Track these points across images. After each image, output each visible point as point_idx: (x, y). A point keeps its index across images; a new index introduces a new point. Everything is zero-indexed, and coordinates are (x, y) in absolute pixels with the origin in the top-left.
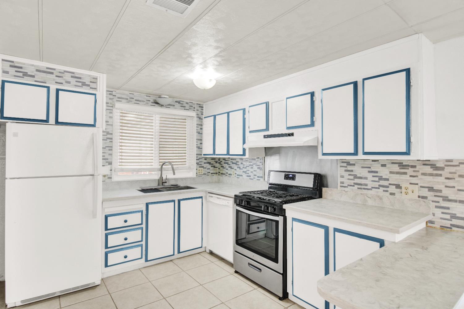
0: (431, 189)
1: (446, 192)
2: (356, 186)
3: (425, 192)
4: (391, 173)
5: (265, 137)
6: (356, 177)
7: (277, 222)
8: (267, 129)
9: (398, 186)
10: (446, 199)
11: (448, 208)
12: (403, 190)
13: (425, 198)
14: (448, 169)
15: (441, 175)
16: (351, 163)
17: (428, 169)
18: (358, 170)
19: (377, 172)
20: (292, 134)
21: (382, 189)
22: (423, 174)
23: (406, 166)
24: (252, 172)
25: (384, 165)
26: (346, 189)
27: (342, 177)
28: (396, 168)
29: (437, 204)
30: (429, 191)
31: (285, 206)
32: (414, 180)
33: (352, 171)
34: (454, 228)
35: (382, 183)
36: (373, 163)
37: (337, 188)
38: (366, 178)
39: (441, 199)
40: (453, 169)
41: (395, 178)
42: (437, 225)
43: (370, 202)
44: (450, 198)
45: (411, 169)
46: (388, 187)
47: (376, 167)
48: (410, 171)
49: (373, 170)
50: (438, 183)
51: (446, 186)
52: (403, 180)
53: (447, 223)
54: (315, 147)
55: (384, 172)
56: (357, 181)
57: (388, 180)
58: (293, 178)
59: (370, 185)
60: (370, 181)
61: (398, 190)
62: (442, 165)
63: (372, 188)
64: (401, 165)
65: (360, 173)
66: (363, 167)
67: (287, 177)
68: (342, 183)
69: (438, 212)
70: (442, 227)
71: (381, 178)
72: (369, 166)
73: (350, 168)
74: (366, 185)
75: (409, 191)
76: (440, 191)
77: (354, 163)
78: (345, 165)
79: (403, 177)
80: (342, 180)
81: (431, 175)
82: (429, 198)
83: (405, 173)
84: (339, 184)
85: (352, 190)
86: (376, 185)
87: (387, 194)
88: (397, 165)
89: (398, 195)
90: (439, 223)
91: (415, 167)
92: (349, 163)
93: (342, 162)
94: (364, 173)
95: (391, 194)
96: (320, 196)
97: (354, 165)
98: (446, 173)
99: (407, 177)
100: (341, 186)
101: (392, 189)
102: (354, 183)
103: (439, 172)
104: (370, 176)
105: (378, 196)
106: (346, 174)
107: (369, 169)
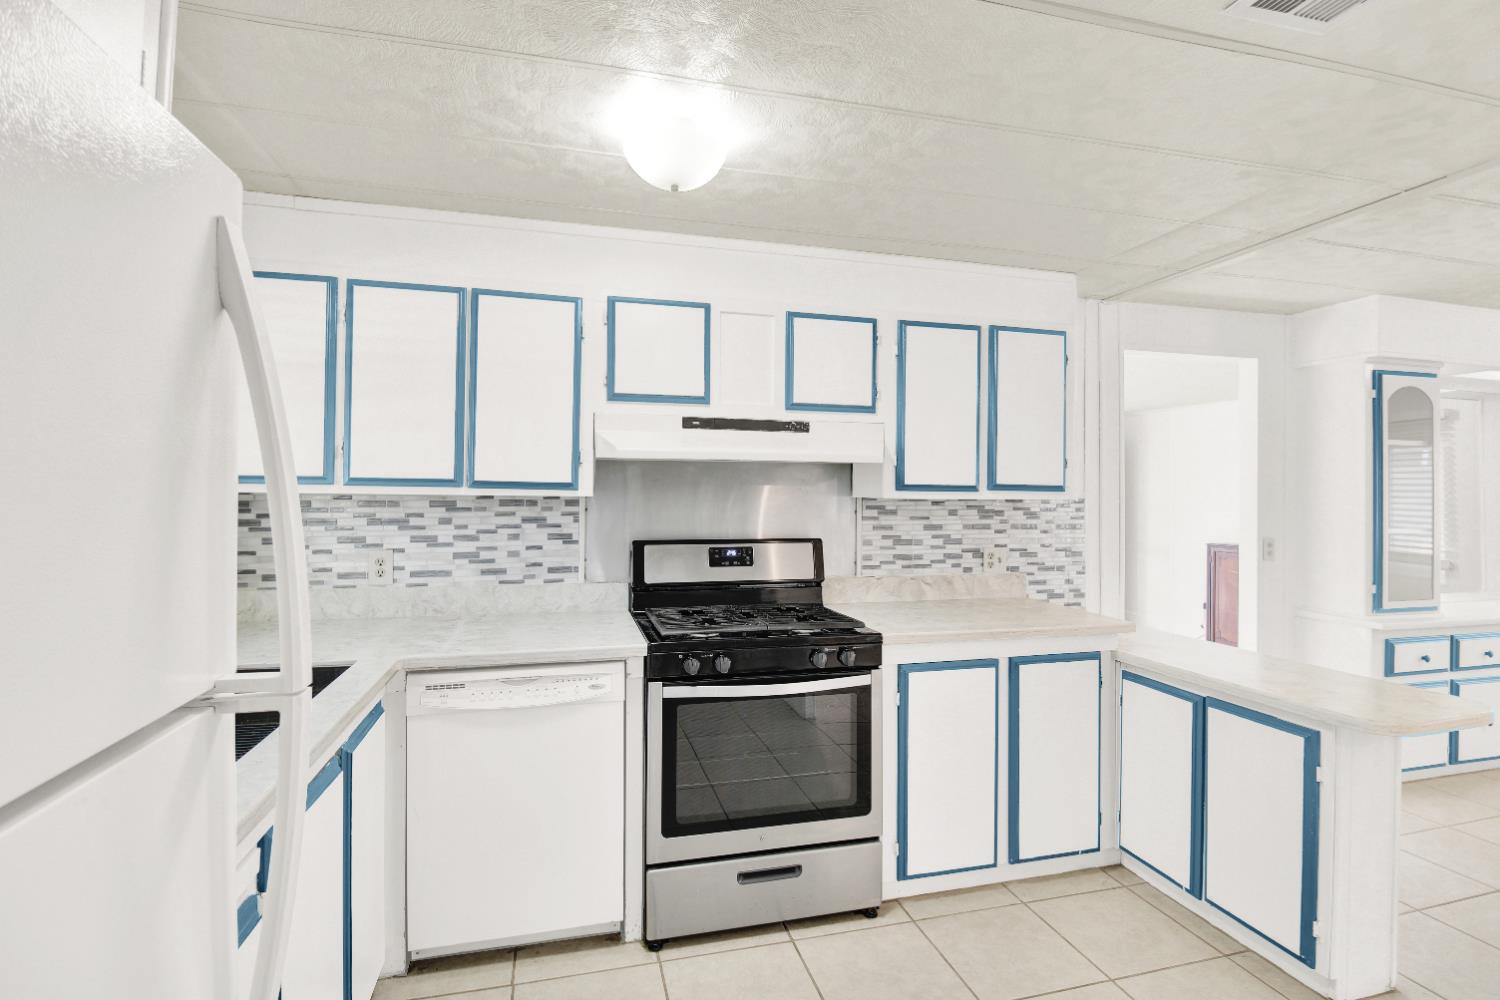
0: (1024, 552)
1: (1045, 556)
2: (900, 563)
3: (1016, 560)
4: (966, 527)
6: (898, 541)
9: (978, 553)
10: (1043, 567)
11: (1044, 582)
12: (986, 560)
13: (1016, 569)
14: (1044, 516)
16: (887, 508)
17: (1018, 517)
18: (903, 526)
19: (940, 527)
21: (949, 562)
22: (1014, 527)
23: (988, 511)
25: (953, 512)
26: (876, 573)
27: (868, 543)
28: (973, 517)
29: (1031, 578)
30: (1022, 555)
32: (1001, 539)
33: (890, 528)
35: (952, 549)
36: (935, 507)
37: (855, 572)
38: (919, 542)
39: (1036, 567)
40: (1049, 516)
41: (972, 539)
43: (931, 594)
44: (1048, 564)
45: (998, 518)
46: (960, 557)
47: (939, 516)
48: (994, 522)
49: (935, 523)
50: (1032, 540)
51: (1043, 546)
52: (985, 539)
55: (953, 527)
56: (901, 550)
57: (959, 542)
58: (743, 559)
59: (929, 555)
60: (927, 547)
61: (979, 561)
63: (932, 562)
64: (982, 511)
65: (907, 533)
66: (912, 518)
67: (718, 558)
68: (867, 558)
71: (948, 540)
72: (926, 515)
73: (885, 520)
74: (919, 557)
75: (995, 560)
76: (1035, 554)
77: (893, 508)
78: (874, 513)
79: (986, 534)
80: (868, 550)
81: (1023, 527)
82: (1021, 569)
83: (988, 527)
84: (860, 563)
85: (891, 572)
86: (939, 554)
87: (960, 571)
88: (975, 511)
89: (977, 570)
91: (1000, 513)
92: (882, 510)
93: (868, 507)
94: (915, 530)
95: (966, 570)
97: (894, 512)
98: (1040, 523)
99: (990, 533)
100: (865, 567)
101: (968, 560)
102: (895, 556)
103: (1034, 522)
104: (926, 537)
105: (945, 579)
106: (876, 536)
107: (926, 522)
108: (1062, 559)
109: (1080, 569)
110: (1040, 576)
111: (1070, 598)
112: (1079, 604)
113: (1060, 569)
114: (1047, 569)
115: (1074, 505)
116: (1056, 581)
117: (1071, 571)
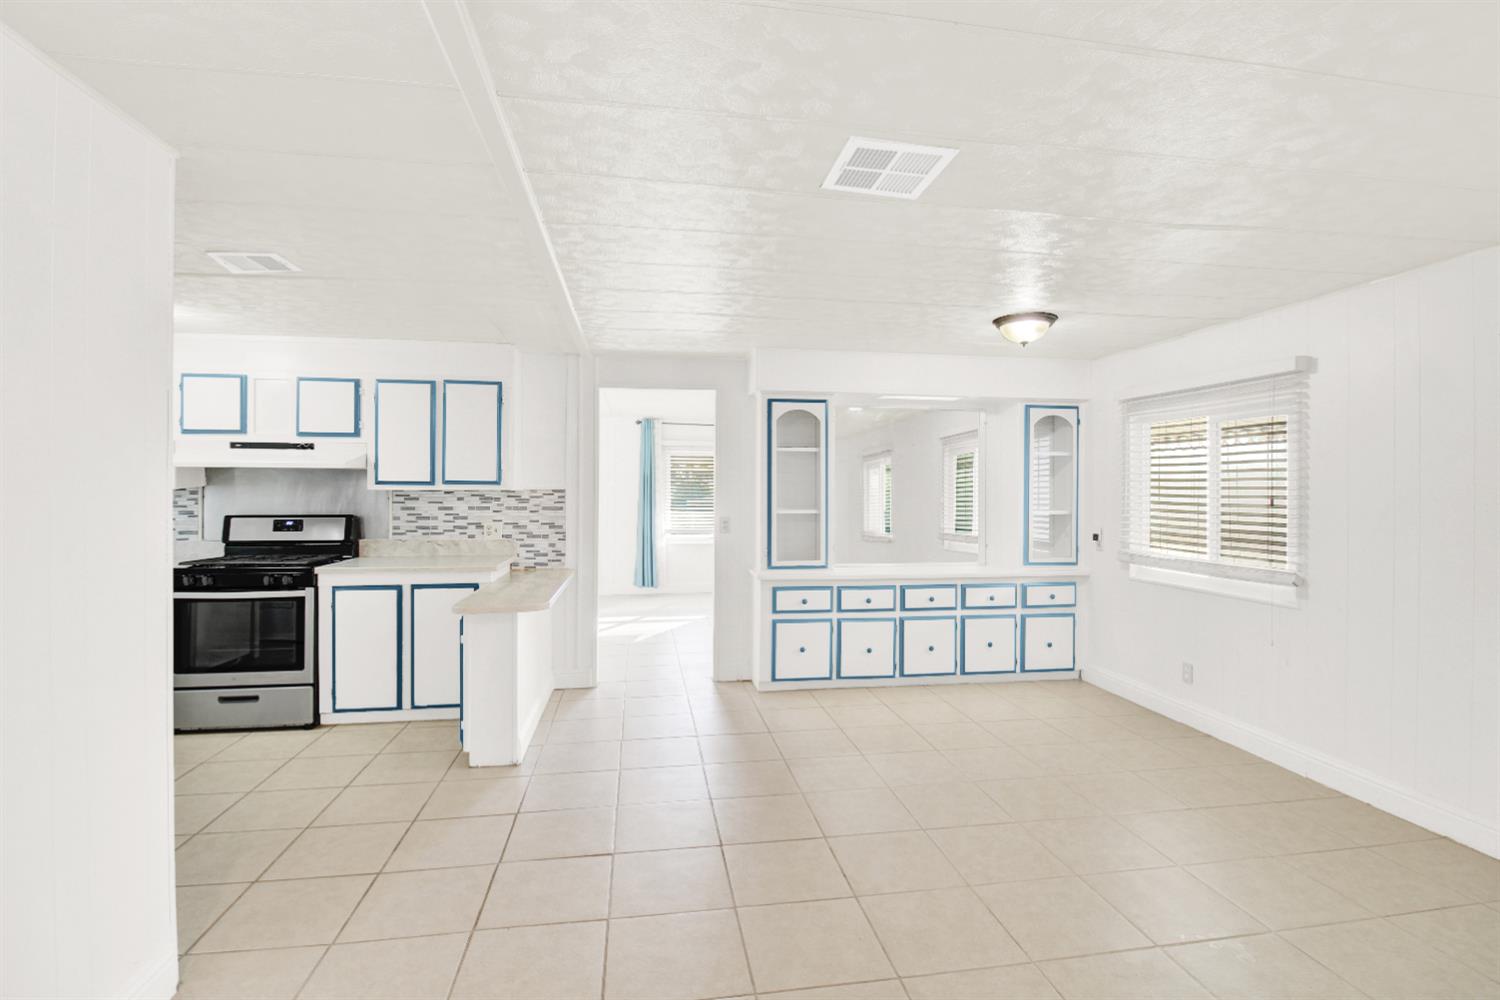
0: (516, 525)
1: (533, 528)
2: (420, 531)
3: (509, 530)
4: (470, 508)
5: (233, 445)
6: (420, 517)
7: (301, 600)
8: (243, 430)
9: (479, 526)
10: (531, 535)
11: (532, 546)
12: (485, 530)
13: (510, 536)
14: (532, 501)
15: (525, 508)
16: (412, 496)
17: (513, 502)
18: (423, 507)
19: (451, 508)
20: (311, 447)
21: (458, 531)
22: (509, 508)
23: (488, 498)
25: (459, 499)
26: (403, 537)
27: (396, 518)
28: (476, 502)
29: (522, 543)
30: (514, 527)
32: (498, 516)
33: (413, 509)
34: (538, 567)
35: (459, 523)
36: (448, 495)
37: (387, 537)
38: (436, 518)
39: (525, 536)
40: (537, 501)
41: (475, 516)
42: (521, 567)
43: (442, 551)
44: (535, 534)
45: (495, 503)
46: (466, 528)
47: (450, 501)
48: (493, 505)
49: (447, 505)
50: (523, 518)
51: (531, 521)
52: (485, 517)
53: (531, 563)
54: (363, 472)
55: (461, 508)
56: (422, 523)
57: (465, 518)
58: (298, 526)
59: (442, 527)
60: (441, 521)
61: (479, 531)
62: (527, 497)
63: (445, 531)
64: (483, 498)
65: (426, 512)
66: (430, 502)
67: (279, 526)
68: (396, 528)
69: (523, 552)
70: (527, 569)
71: (457, 517)
72: (440, 500)
73: (409, 504)
74: (435, 528)
75: (492, 530)
76: (525, 527)
77: (416, 496)
78: (402, 499)
79: (486, 513)
80: (397, 523)
81: (516, 508)
82: (513, 536)
83: (488, 508)
84: (391, 531)
85: (413, 536)
86: (450, 526)
87: (465, 537)
88: (478, 498)
89: (479, 538)
90: (524, 563)
91: (498, 499)
92: (408, 497)
93: (397, 496)
94: (433, 510)
95: (470, 537)
96: (356, 555)
97: (417, 499)
98: (530, 506)
99: (489, 513)
100: (394, 534)
101: (472, 530)
102: (417, 527)
103: (524, 505)
104: (441, 515)
105: (453, 542)
106: (403, 515)
107: (440, 505)
108: (546, 530)
109: (561, 536)
110: (528, 541)
111: (552, 556)
112: (559, 561)
113: (546, 536)
114: (534, 536)
115: (556, 494)
116: (541, 545)
117: (554, 538)
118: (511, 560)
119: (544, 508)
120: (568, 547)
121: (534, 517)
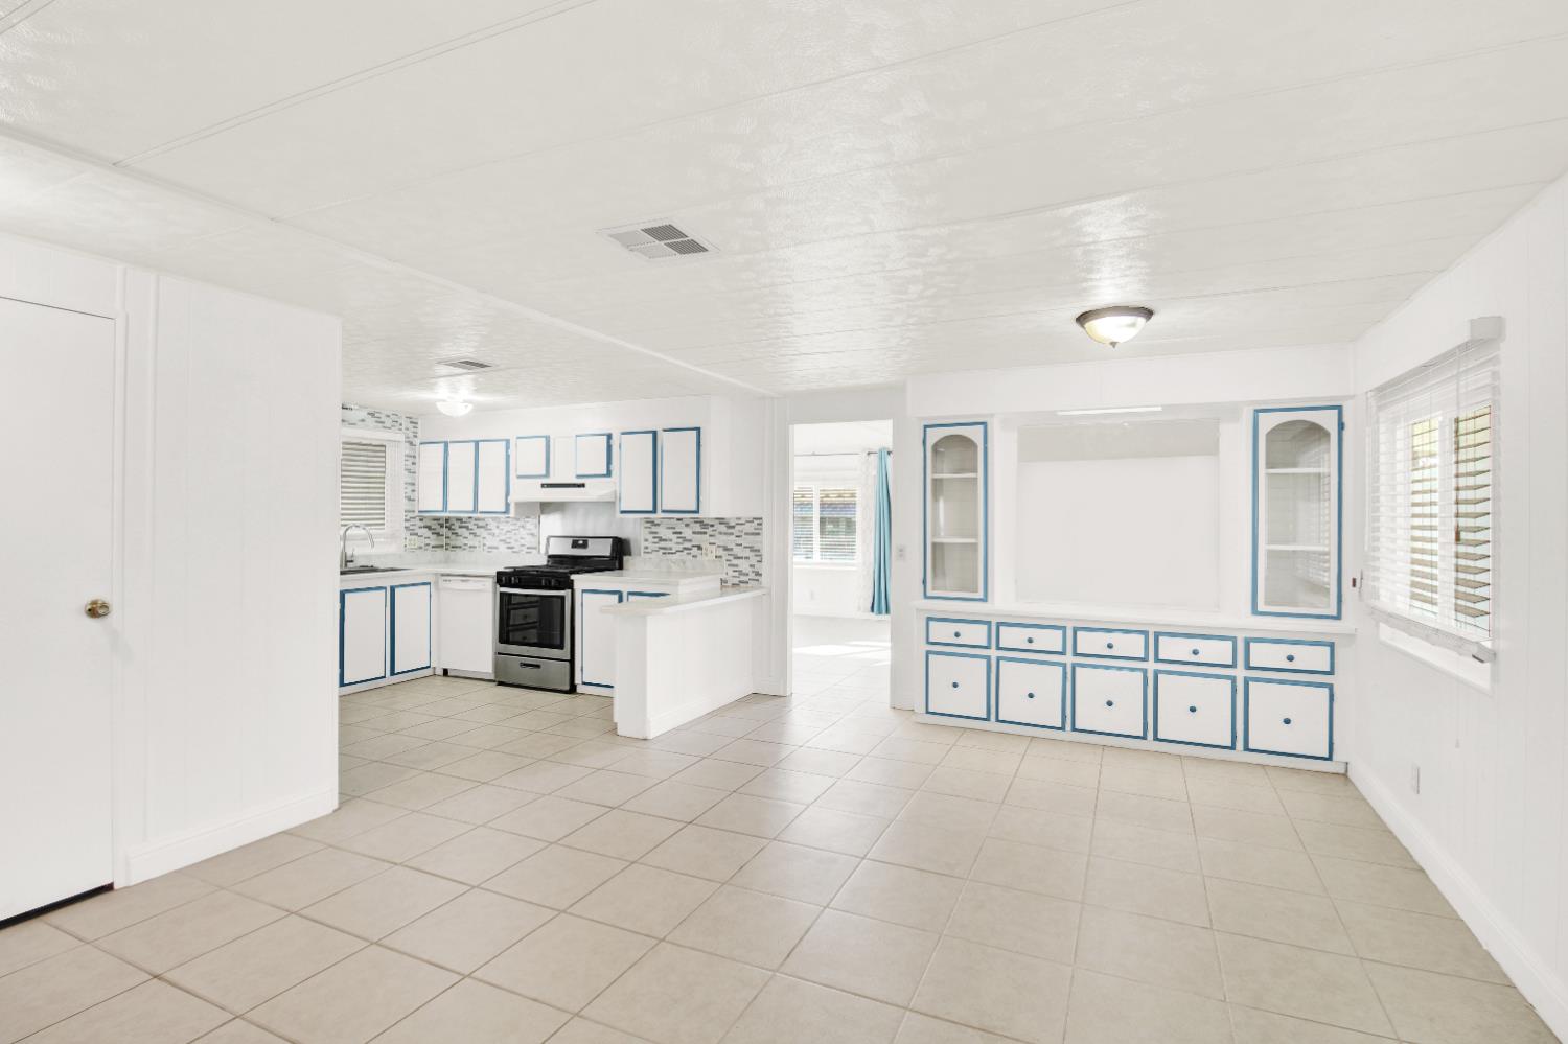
0: (726, 549)
1: (737, 551)
2: (661, 551)
3: (721, 552)
4: (694, 533)
5: (543, 486)
6: (661, 540)
7: (563, 598)
8: (547, 475)
9: (699, 547)
10: (736, 557)
11: (737, 566)
12: (704, 551)
13: (720, 557)
14: (738, 527)
15: (732, 534)
16: (651, 522)
17: (723, 528)
18: (662, 531)
19: (680, 533)
20: (583, 485)
21: (685, 552)
22: (720, 533)
23: (706, 525)
24: (516, 541)
25: (687, 525)
26: (650, 555)
27: (646, 540)
28: (698, 528)
29: (730, 563)
31: (573, 577)
32: (713, 540)
33: (656, 532)
34: (742, 585)
35: (686, 545)
36: (678, 522)
37: (640, 555)
38: (671, 540)
39: (732, 557)
40: (741, 527)
41: (697, 540)
42: (729, 584)
43: (674, 568)
44: (739, 555)
45: (711, 529)
46: (691, 549)
47: (680, 527)
48: (709, 530)
49: (678, 530)
50: (730, 541)
51: (737, 545)
52: (703, 540)
53: (736, 581)
54: (613, 503)
55: (687, 533)
56: (662, 544)
57: (690, 541)
58: (585, 545)
59: (675, 547)
60: (674, 544)
61: (700, 551)
62: (733, 524)
63: (676, 551)
64: (698, 523)
65: (665, 535)
66: (665, 528)
67: (575, 545)
68: (647, 548)
69: (730, 570)
70: (733, 586)
71: (685, 540)
72: (671, 526)
73: (654, 529)
74: (671, 549)
75: (708, 552)
76: (732, 549)
77: (654, 522)
78: (649, 525)
79: (704, 537)
80: (647, 544)
81: (726, 534)
82: (724, 557)
83: (705, 533)
84: (642, 550)
85: (656, 555)
86: (680, 547)
87: (690, 557)
89: (699, 557)
90: (731, 580)
91: (712, 526)
93: (641, 522)
94: (668, 534)
95: (694, 556)
96: (621, 567)
97: (658, 525)
98: (736, 531)
99: (707, 537)
100: (645, 553)
101: (695, 551)
102: (659, 547)
103: (731, 530)
104: (675, 538)
105: (683, 560)
106: (651, 537)
107: (675, 530)
108: (747, 553)
109: (758, 559)
110: (735, 562)
111: (752, 576)
112: (757, 580)
113: (747, 558)
114: (739, 558)
115: (756, 522)
116: (744, 566)
117: (753, 560)
118: (724, 576)
119: (746, 534)
120: (764, 568)
121: (739, 541)
